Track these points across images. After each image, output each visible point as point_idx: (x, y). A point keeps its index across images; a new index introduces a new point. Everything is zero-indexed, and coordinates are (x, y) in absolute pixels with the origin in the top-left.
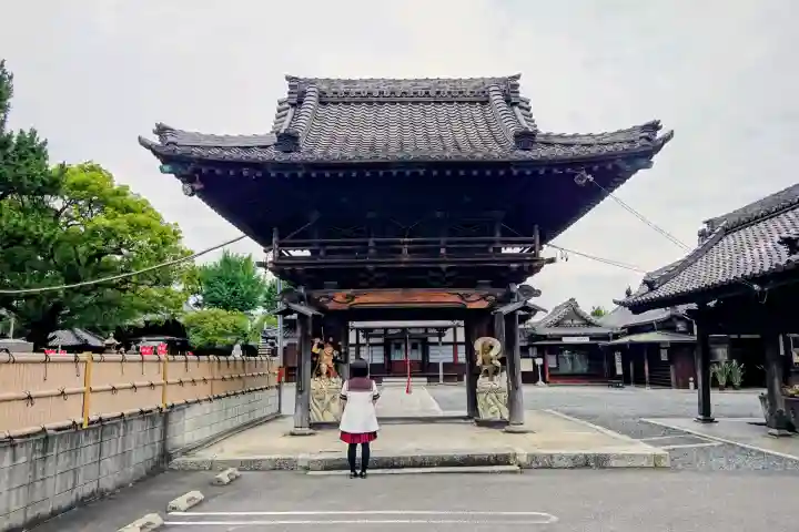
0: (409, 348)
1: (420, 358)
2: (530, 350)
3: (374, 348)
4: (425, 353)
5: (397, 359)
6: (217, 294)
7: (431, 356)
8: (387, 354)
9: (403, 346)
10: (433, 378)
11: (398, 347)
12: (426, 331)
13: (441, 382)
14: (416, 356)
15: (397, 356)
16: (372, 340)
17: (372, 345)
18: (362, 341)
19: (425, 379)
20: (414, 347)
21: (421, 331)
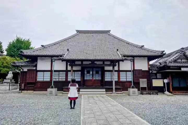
0: (94, 73)
1: (100, 78)
2: (158, 75)
3: (75, 73)
4: (103, 76)
5: (88, 79)
6: (12, 53)
7: (106, 77)
8: (83, 75)
9: (91, 73)
10: (109, 90)
11: (88, 72)
12: (104, 63)
13: (114, 92)
14: (98, 77)
15: (88, 77)
16: (75, 68)
17: (74, 71)
18: (69, 68)
19: (105, 90)
20: (97, 72)
21: (101, 63)
